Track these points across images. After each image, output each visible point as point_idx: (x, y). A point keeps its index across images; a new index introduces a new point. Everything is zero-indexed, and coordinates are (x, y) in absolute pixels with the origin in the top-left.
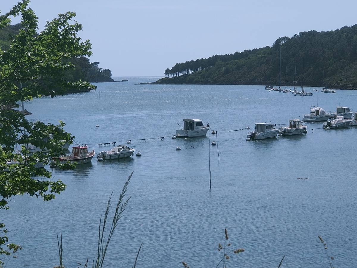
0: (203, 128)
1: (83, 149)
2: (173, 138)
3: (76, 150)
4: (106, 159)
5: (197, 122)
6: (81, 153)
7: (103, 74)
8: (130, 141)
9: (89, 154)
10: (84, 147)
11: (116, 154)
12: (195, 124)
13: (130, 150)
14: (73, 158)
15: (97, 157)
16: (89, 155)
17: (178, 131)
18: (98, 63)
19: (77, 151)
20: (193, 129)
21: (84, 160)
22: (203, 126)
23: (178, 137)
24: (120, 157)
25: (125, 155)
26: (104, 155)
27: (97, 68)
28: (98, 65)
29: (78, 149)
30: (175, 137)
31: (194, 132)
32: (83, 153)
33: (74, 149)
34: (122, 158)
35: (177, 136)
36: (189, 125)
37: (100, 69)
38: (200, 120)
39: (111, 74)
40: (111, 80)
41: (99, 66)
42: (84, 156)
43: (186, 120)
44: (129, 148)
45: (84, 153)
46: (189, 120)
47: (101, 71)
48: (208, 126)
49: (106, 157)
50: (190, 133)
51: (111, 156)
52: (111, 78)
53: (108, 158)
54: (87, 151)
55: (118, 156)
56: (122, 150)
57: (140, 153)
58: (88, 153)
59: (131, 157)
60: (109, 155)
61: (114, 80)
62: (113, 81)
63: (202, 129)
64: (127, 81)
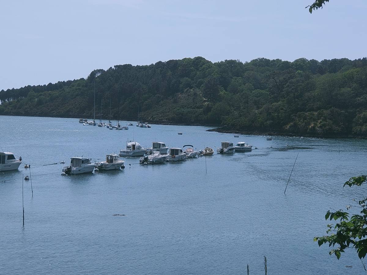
0: (15, 162)
5: (8, 155)
31: (5, 166)
50: (1, 167)
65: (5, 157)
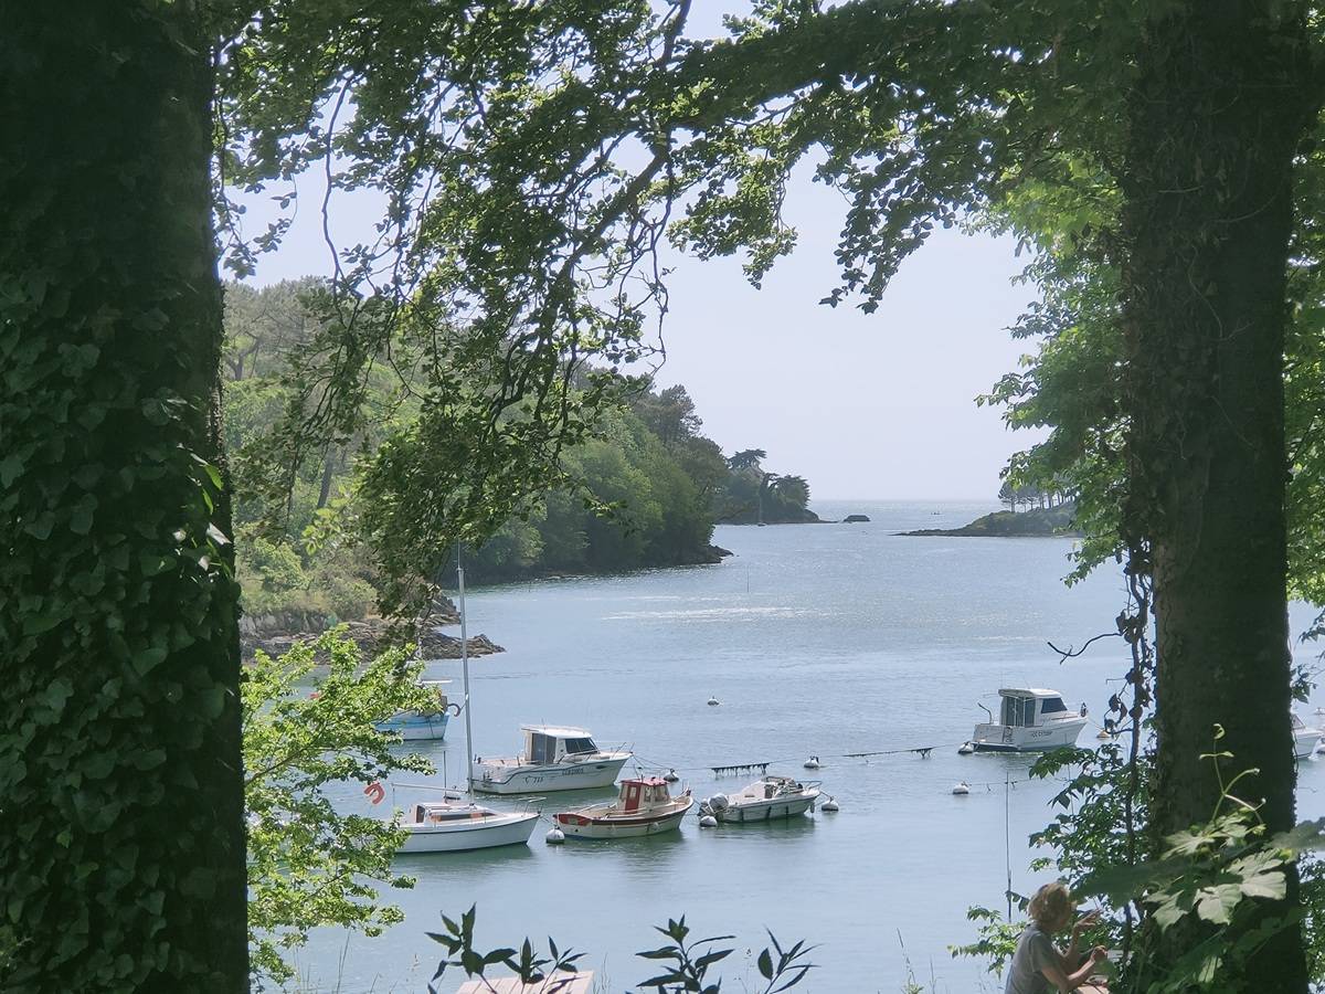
0: (1065, 721)
1: (655, 786)
2: (963, 753)
3: (633, 789)
4: (727, 820)
5: (1045, 700)
6: (647, 799)
7: (778, 494)
8: (814, 761)
9: (673, 803)
10: (656, 782)
11: (761, 805)
12: (1039, 706)
13: (804, 794)
14: (620, 816)
15: (699, 815)
16: (672, 806)
17: (980, 729)
18: (761, 454)
19: (633, 794)
20: (1030, 721)
21: (656, 823)
22: (1065, 712)
23: (980, 748)
24: (773, 813)
25: (787, 808)
26: (719, 807)
27: (757, 473)
28: (760, 459)
29: (639, 786)
30: (969, 748)
31: (1034, 734)
32: (652, 799)
33: (626, 787)
34: (776, 819)
35: (975, 745)
36: (1018, 707)
37: (768, 476)
38: (1056, 693)
39: (806, 493)
40: (807, 515)
41: (765, 466)
42: (659, 810)
43: (1008, 691)
44: (800, 786)
45: (656, 800)
46: (1017, 691)
47: (770, 483)
48: (1084, 713)
49: (727, 815)
50: (1020, 735)
51: (742, 811)
52: (807, 508)
53: (735, 817)
54: (666, 793)
55: (764, 813)
56: (778, 791)
57: (833, 803)
58: (668, 800)
59: (808, 813)
60: (738, 809)
61: (817, 516)
62: (813, 518)
63: (1060, 721)
64: (864, 519)
65: (1034, 704)
